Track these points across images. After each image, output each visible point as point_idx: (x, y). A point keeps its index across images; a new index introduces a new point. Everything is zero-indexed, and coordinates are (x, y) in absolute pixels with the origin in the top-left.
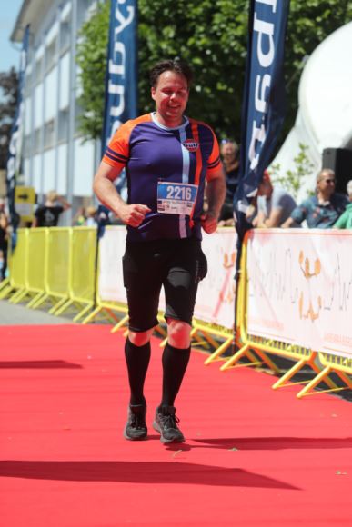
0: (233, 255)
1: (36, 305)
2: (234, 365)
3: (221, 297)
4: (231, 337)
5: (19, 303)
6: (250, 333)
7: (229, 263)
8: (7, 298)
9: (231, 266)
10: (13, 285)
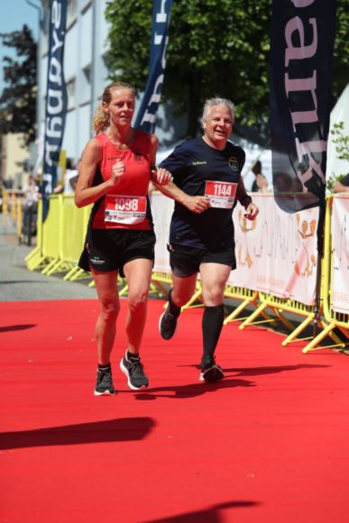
0: (313, 222)
1: (74, 278)
2: (315, 347)
3: (297, 270)
4: (311, 315)
5: (52, 275)
6: (335, 310)
7: (308, 232)
8: (39, 270)
9: (311, 235)
10: (45, 254)
